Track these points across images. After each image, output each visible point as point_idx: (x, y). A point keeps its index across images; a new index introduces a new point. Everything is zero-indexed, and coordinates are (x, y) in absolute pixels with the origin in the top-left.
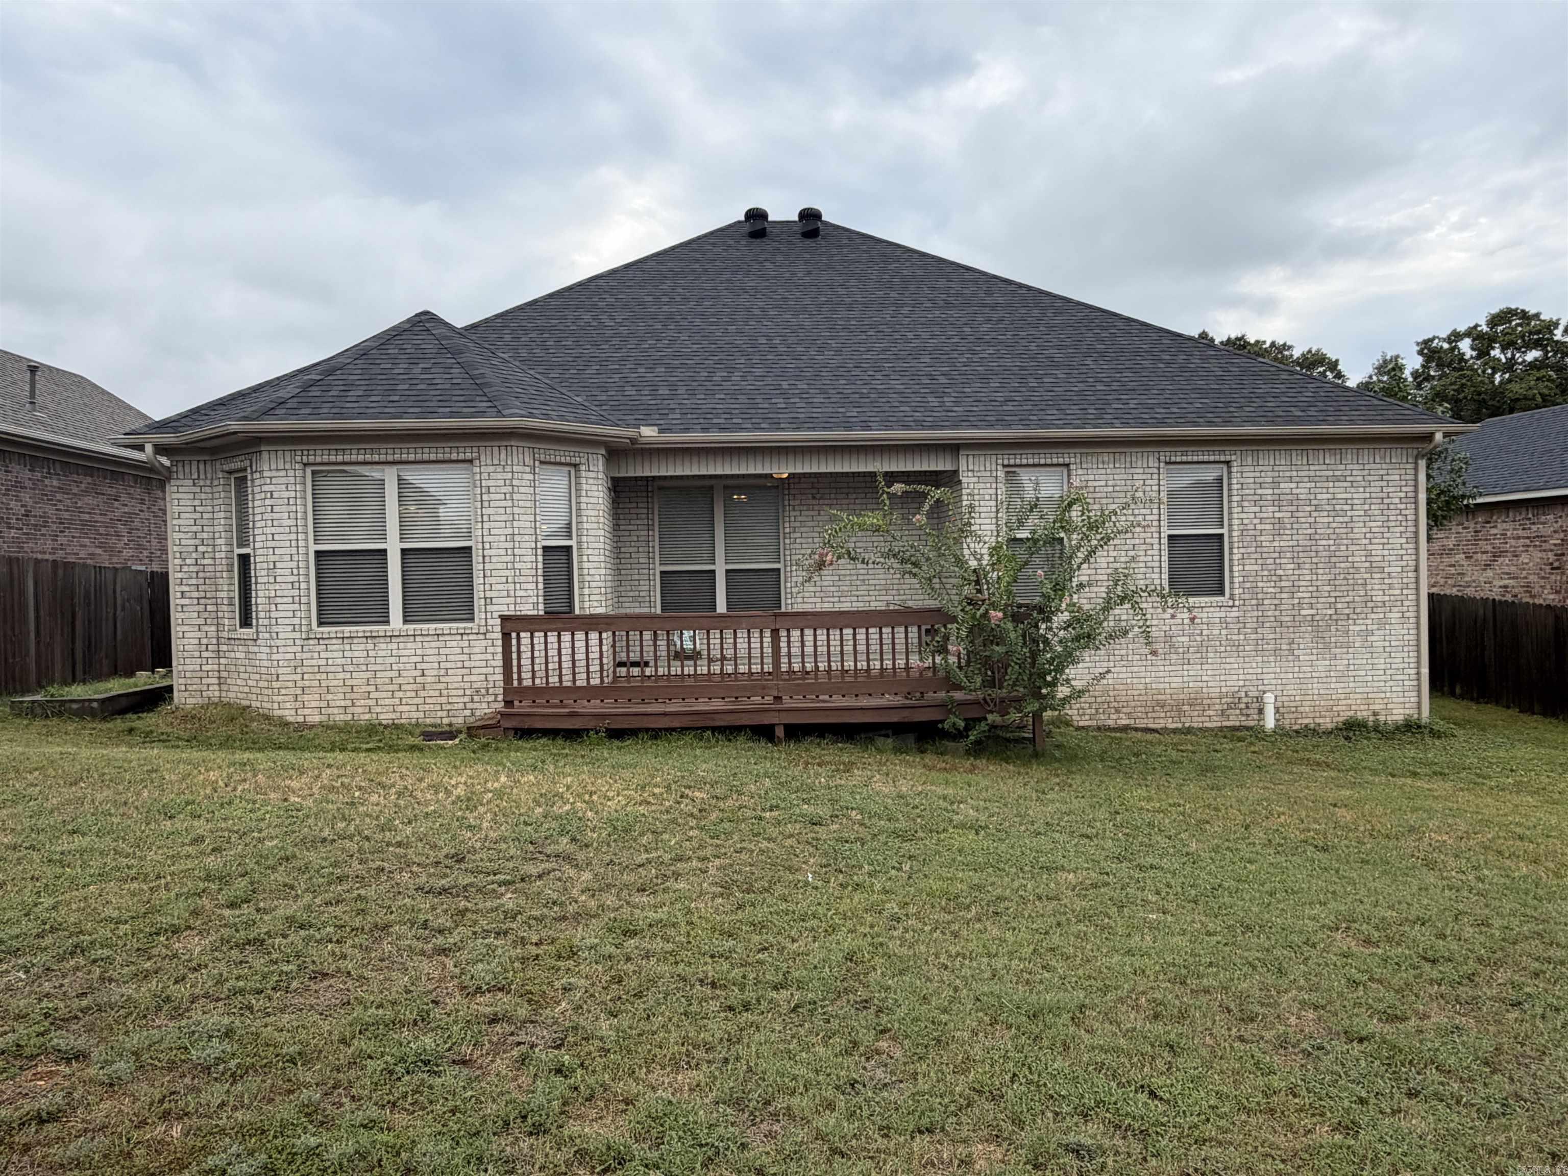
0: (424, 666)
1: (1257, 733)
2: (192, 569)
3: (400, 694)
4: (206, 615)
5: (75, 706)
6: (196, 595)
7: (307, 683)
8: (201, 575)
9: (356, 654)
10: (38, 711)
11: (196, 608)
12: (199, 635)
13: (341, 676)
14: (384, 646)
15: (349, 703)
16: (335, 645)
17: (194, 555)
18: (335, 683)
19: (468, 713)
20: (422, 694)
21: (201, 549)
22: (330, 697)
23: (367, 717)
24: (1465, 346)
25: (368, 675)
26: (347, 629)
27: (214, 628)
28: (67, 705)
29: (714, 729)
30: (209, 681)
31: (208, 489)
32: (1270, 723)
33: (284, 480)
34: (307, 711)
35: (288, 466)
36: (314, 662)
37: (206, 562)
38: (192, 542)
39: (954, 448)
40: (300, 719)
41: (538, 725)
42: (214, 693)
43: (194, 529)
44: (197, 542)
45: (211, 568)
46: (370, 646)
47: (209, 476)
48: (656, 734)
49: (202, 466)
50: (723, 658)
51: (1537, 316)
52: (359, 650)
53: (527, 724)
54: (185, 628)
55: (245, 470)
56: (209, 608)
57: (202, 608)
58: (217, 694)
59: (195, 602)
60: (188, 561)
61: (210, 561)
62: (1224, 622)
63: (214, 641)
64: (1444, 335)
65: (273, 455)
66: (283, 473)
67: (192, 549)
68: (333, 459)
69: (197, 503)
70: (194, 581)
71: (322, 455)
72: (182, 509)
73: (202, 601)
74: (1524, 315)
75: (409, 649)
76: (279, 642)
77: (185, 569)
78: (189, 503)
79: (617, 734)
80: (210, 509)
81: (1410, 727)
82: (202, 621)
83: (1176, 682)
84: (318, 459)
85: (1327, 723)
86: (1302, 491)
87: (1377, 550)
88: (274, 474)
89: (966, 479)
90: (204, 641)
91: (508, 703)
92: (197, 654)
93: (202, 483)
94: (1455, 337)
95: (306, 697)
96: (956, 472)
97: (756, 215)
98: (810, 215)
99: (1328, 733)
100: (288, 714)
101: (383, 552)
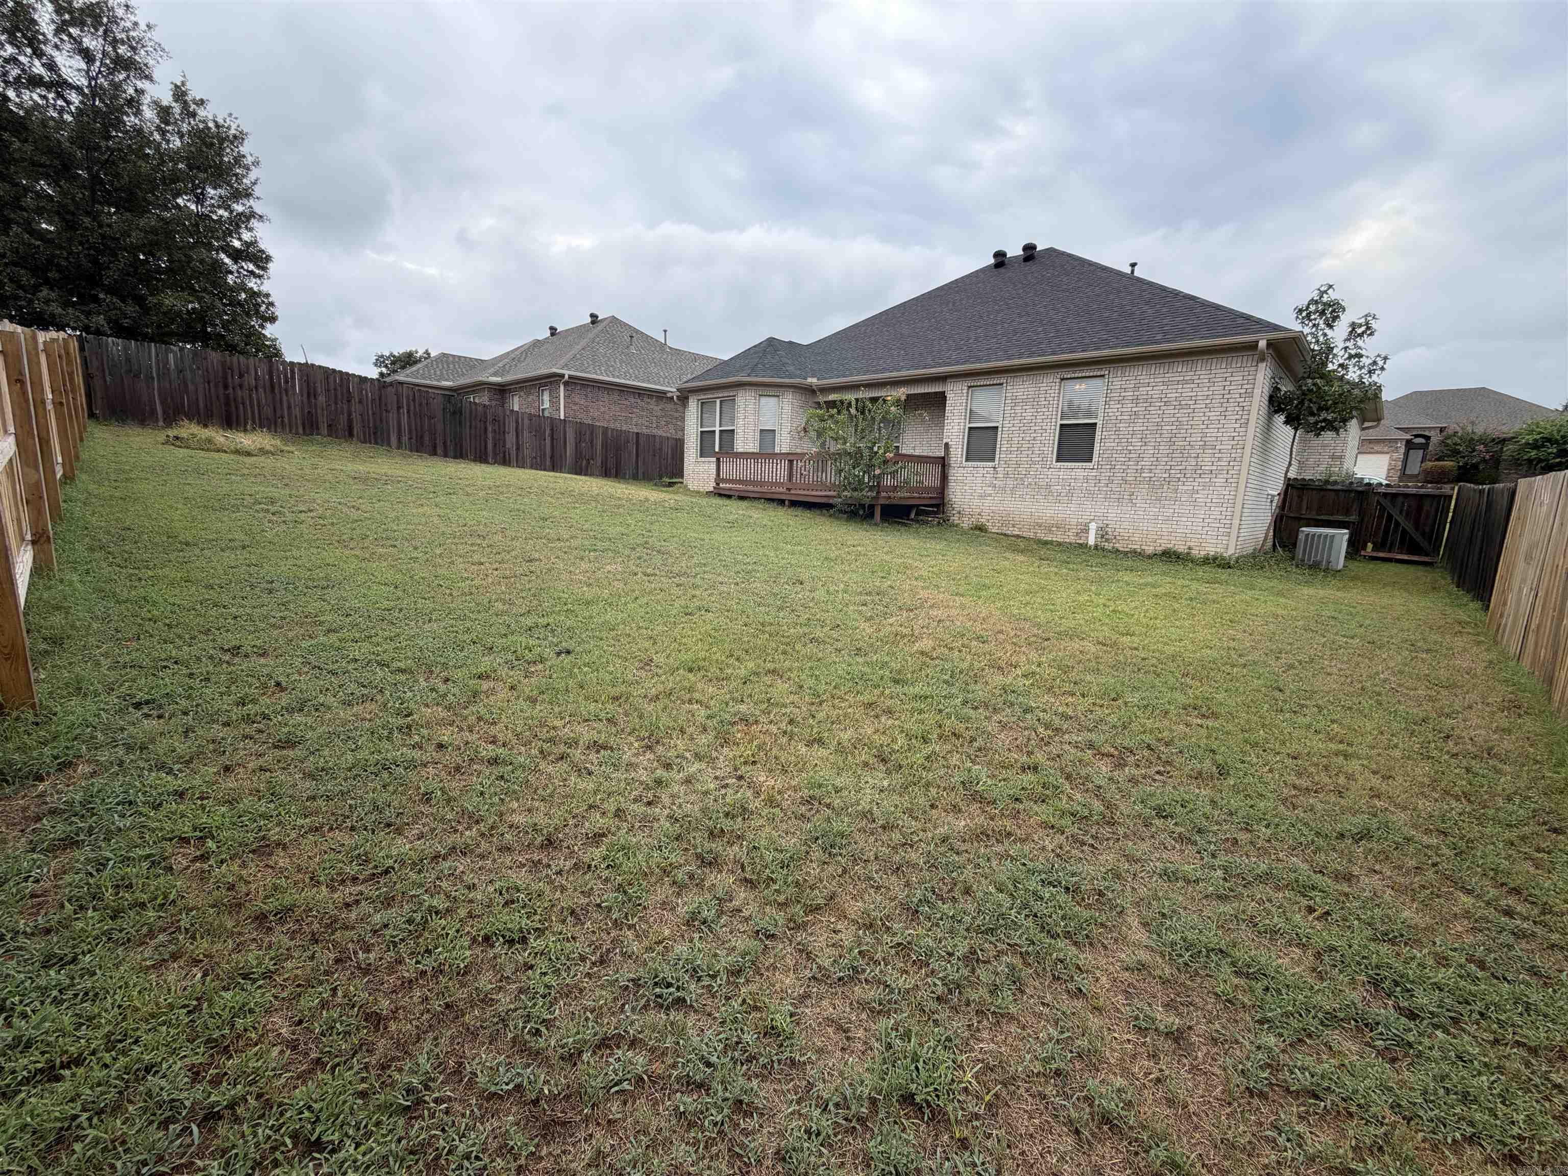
1: (1084, 546)
9: (706, 468)
29: (767, 499)
32: (1091, 541)
33: (693, 406)
35: (694, 401)
39: (943, 378)
41: (721, 492)
46: (709, 465)
48: (752, 499)
52: (706, 466)
53: (742, 494)
62: (1086, 479)
76: (690, 463)
83: (1049, 513)
85: (1149, 550)
86: (1156, 393)
89: (949, 395)
91: (718, 484)
96: (945, 391)
97: (1000, 255)
98: (1029, 249)
99: (1150, 557)
100: (691, 487)
101: (715, 431)
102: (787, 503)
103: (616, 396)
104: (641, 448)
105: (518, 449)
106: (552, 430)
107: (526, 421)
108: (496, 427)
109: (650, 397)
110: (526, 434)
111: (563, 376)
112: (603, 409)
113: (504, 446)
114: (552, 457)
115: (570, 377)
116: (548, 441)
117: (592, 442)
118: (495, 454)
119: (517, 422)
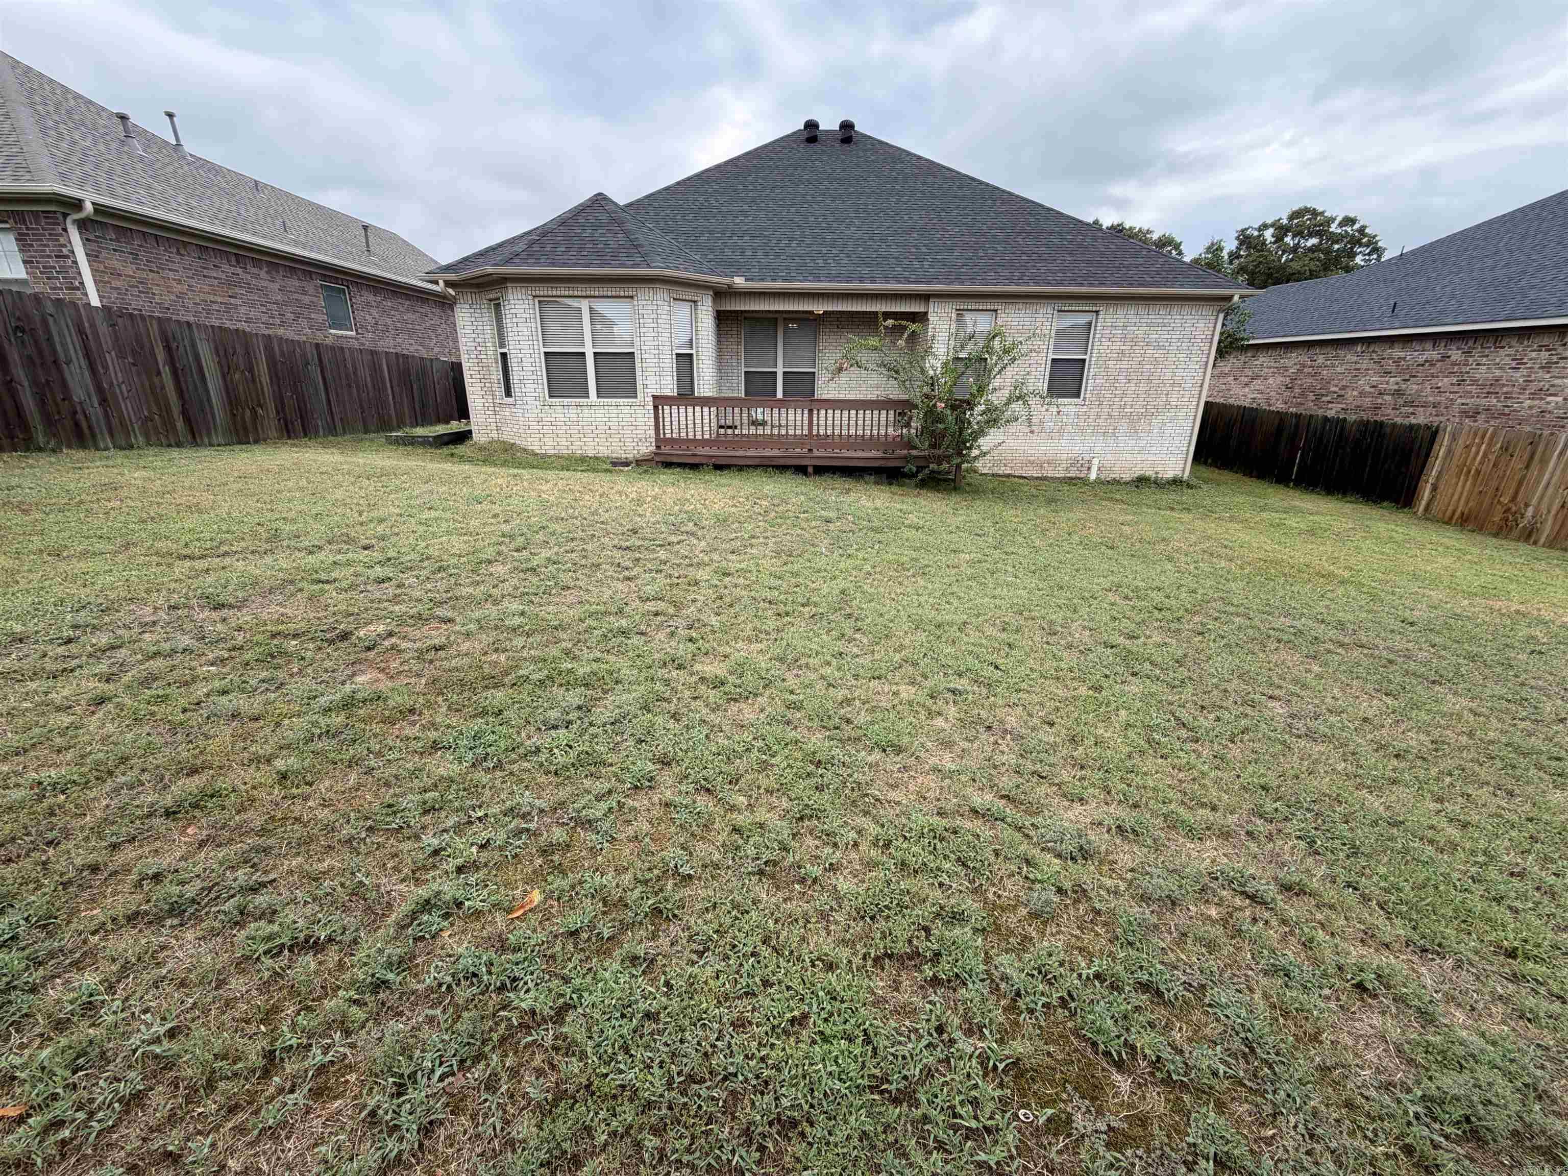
0: (610, 424)
1: (1084, 481)
2: (475, 361)
3: (598, 440)
4: (486, 389)
5: (420, 440)
6: (479, 377)
7: (545, 431)
8: (480, 364)
9: (572, 415)
10: (400, 441)
11: (480, 385)
12: (483, 401)
13: (564, 428)
14: (586, 411)
16: (559, 409)
17: (475, 352)
18: (561, 432)
19: (635, 452)
20: (610, 440)
21: (479, 348)
22: (559, 440)
23: (580, 452)
24: (1268, 234)
25: (579, 428)
26: (566, 400)
27: (491, 397)
28: (416, 439)
29: (773, 467)
30: (491, 428)
31: (479, 311)
32: (1093, 476)
33: (522, 306)
34: (546, 448)
35: (524, 297)
36: (549, 419)
37: (482, 356)
38: (473, 344)
39: (926, 297)
40: (543, 452)
41: (675, 460)
43: (473, 336)
44: (476, 344)
45: (486, 361)
46: (579, 411)
47: (478, 302)
48: (741, 468)
49: (473, 296)
50: (780, 426)
51: (1322, 213)
52: (573, 413)
53: (669, 459)
54: (475, 396)
55: (499, 299)
56: (487, 385)
57: (483, 385)
58: (496, 435)
59: (479, 381)
60: (472, 356)
61: (485, 356)
62: (1077, 415)
63: (492, 405)
64: (1256, 225)
65: (514, 290)
66: (521, 302)
67: (473, 348)
68: (551, 293)
69: (473, 319)
70: (477, 369)
71: (544, 290)
72: (465, 323)
73: (483, 381)
74: (1314, 213)
75: (600, 414)
76: (528, 407)
77: (471, 360)
78: (469, 319)
79: (718, 467)
80: (481, 323)
81: (1176, 482)
82: (484, 393)
83: (1042, 450)
84: (542, 293)
85: (1127, 477)
86: (1140, 332)
87: (1180, 372)
88: (516, 302)
89: (932, 318)
90: (487, 405)
91: (658, 447)
92: (483, 412)
93: (474, 306)
94: (1265, 226)
95: (546, 440)
96: (926, 313)
97: (811, 125)
98: (847, 126)
99: (1126, 483)
100: (537, 450)
101: (583, 354)
102: (810, 470)
103: (191, 260)
104: (329, 376)
105: (103, 401)
106: (168, 348)
107: (103, 328)
108: (31, 350)
109: (257, 263)
110: (111, 358)
111: (77, 205)
112: (177, 288)
113: (67, 398)
114: (185, 413)
115: (99, 209)
116: (166, 371)
117: (251, 370)
118: (49, 421)
119: (81, 332)
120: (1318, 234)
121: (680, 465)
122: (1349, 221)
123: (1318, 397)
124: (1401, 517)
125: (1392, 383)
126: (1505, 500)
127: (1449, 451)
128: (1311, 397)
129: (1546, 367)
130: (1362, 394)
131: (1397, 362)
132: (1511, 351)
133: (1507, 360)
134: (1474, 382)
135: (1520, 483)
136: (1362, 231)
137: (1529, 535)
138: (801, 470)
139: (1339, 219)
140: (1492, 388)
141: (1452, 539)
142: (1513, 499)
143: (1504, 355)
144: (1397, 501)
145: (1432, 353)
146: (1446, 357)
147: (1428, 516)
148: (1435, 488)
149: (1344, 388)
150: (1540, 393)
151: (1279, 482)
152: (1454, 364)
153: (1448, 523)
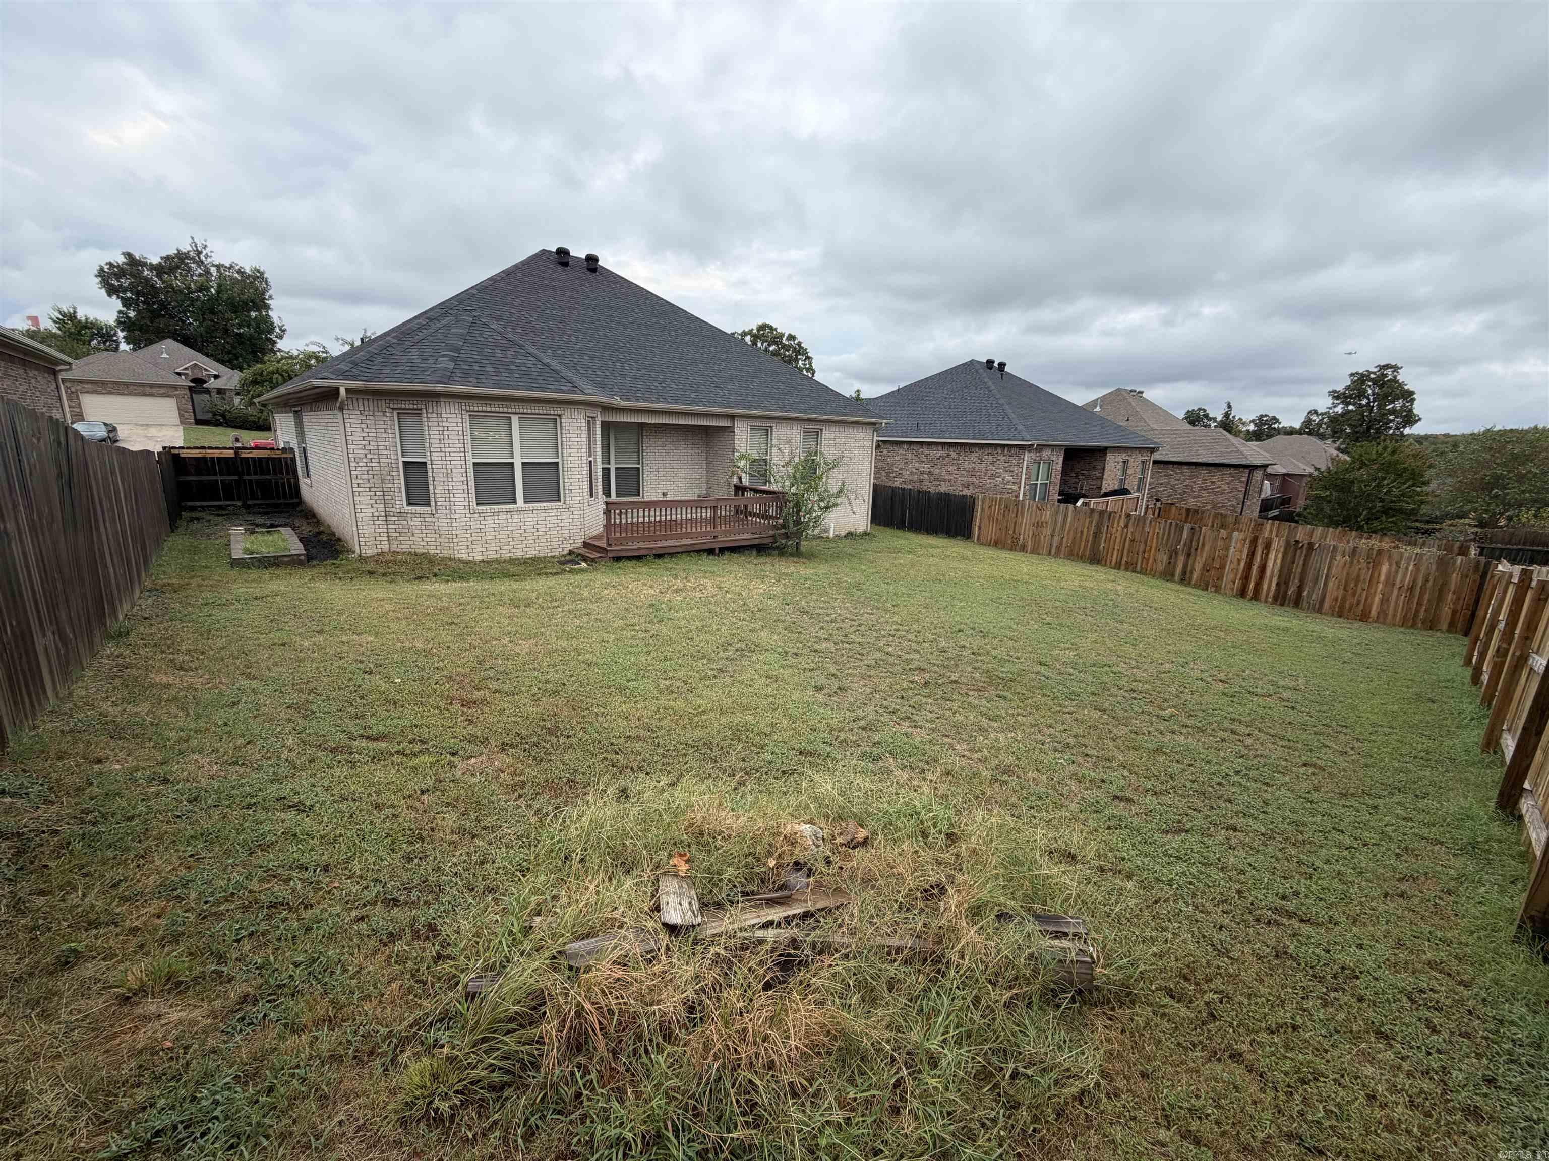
0: (538, 526)
1: (828, 539)
2: (363, 469)
3: (526, 542)
4: (377, 498)
5: (286, 559)
6: (368, 485)
7: (474, 539)
8: (370, 472)
9: (501, 521)
10: (256, 564)
11: (369, 494)
12: (372, 510)
13: (493, 533)
14: (516, 516)
15: (484, 550)
16: (489, 517)
17: (364, 460)
18: (490, 538)
19: (560, 550)
20: (537, 541)
21: (369, 456)
22: (487, 545)
23: (509, 555)
24: (748, 339)
25: (508, 532)
26: (496, 507)
27: (382, 506)
28: (280, 559)
29: (694, 551)
30: (381, 539)
31: (372, 418)
33: (455, 420)
34: (475, 554)
35: (457, 411)
36: (477, 527)
37: (373, 464)
38: (363, 451)
39: (732, 416)
40: (471, 559)
41: (625, 554)
42: (385, 546)
43: (364, 443)
44: (366, 452)
45: (378, 469)
46: (509, 517)
47: (371, 409)
48: (671, 555)
49: (366, 402)
50: (713, 521)
51: (776, 329)
52: (502, 520)
53: (620, 554)
54: (362, 507)
55: (421, 409)
56: (378, 494)
57: (372, 494)
58: (387, 546)
59: (368, 490)
60: (360, 464)
61: (377, 464)
63: (383, 514)
64: (740, 332)
65: (447, 405)
66: (454, 416)
67: (363, 456)
68: (485, 409)
69: (363, 426)
70: (366, 477)
71: (477, 406)
72: (354, 430)
73: (372, 489)
74: (771, 328)
75: (529, 518)
76: (457, 516)
77: (359, 469)
78: (358, 426)
79: (659, 556)
80: (374, 430)
81: (865, 534)
82: (374, 502)
84: (476, 409)
85: (843, 533)
86: (842, 442)
87: (860, 466)
88: (449, 416)
89: (737, 431)
90: (376, 514)
91: (609, 545)
92: (371, 523)
93: (366, 413)
94: (744, 334)
95: (474, 547)
96: (733, 427)
99: (845, 537)
100: (464, 556)
101: (512, 464)
102: (717, 551)
120: (776, 343)
121: (630, 558)
122: (791, 337)
123: (888, 474)
124: (968, 544)
125: (926, 467)
126: (1011, 532)
127: (982, 509)
128: (884, 473)
129: (993, 463)
130: (912, 473)
131: (927, 455)
132: (977, 454)
133: (976, 459)
134: (964, 469)
135: (1015, 523)
136: (799, 344)
137: (1023, 549)
138: (711, 552)
139: (786, 335)
140: (972, 473)
141: (991, 552)
142: (1014, 532)
143: (974, 456)
144: (964, 536)
145: (940, 453)
146: (949, 455)
147: (980, 542)
148: (980, 528)
149: (901, 469)
150: (992, 477)
151: (898, 528)
152: (953, 459)
153: (990, 545)
